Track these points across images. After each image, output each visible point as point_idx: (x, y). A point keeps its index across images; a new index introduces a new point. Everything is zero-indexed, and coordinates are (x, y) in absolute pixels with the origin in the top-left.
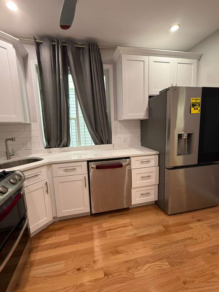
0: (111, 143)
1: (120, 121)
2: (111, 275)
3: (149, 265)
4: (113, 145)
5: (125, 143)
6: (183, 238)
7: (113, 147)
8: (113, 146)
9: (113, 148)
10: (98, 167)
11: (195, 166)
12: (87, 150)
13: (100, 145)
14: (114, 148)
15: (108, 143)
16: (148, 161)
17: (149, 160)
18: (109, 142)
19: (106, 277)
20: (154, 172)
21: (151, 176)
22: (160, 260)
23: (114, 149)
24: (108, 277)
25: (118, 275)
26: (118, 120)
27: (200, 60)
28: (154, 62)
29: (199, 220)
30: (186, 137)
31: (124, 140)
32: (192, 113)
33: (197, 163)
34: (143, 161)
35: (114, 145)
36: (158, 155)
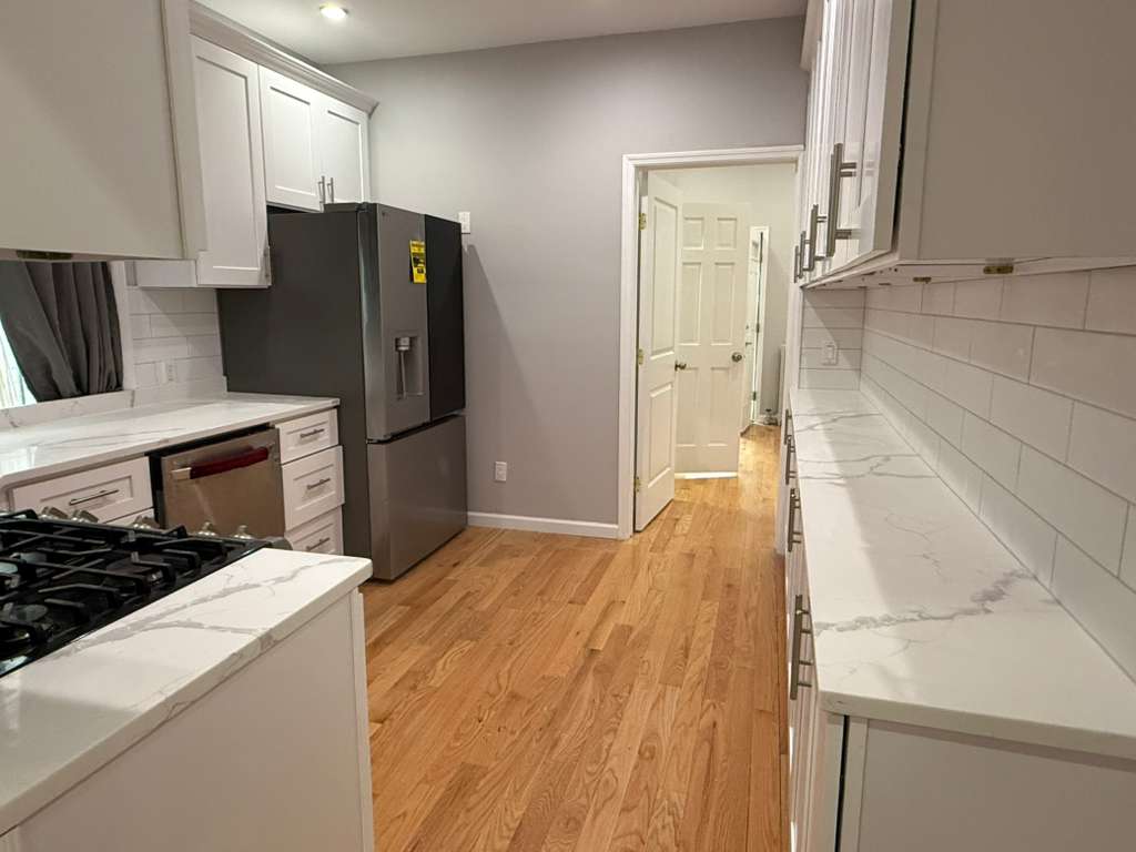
0: (119, 387)
1: (145, 289)
2: (391, 714)
3: (441, 662)
4: (130, 397)
5: (173, 383)
6: (456, 601)
7: (132, 406)
8: (133, 401)
9: (129, 409)
10: (198, 472)
11: (425, 426)
12: (15, 426)
13: (77, 399)
14: (134, 409)
15: (108, 390)
16: (316, 432)
17: (318, 428)
18: (113, 383)
19: (387, 722)
20: (332, 465)
21: (328, 480)
22: (450, 646)
23: (134, 415)
24: (392, 720)
25: (405, 706)
26: (140, 285)
27: (373, 116)
28: (272, 88)
29: (455, 565)
30: (407, 348)
31: (169, 369)
32: (415, 280)
33: (427, 419)
34: (305, 432)
35: (133, 393)
36: (335, 411)
